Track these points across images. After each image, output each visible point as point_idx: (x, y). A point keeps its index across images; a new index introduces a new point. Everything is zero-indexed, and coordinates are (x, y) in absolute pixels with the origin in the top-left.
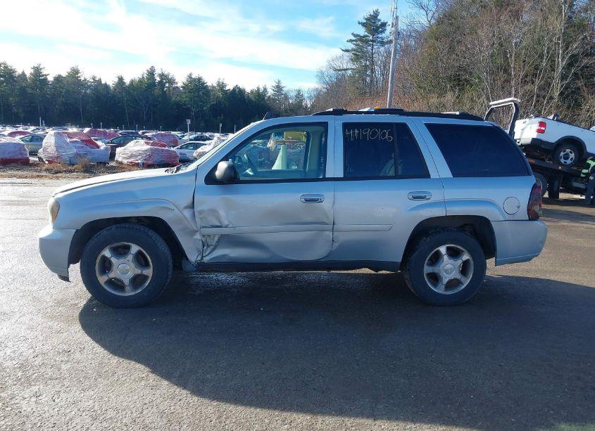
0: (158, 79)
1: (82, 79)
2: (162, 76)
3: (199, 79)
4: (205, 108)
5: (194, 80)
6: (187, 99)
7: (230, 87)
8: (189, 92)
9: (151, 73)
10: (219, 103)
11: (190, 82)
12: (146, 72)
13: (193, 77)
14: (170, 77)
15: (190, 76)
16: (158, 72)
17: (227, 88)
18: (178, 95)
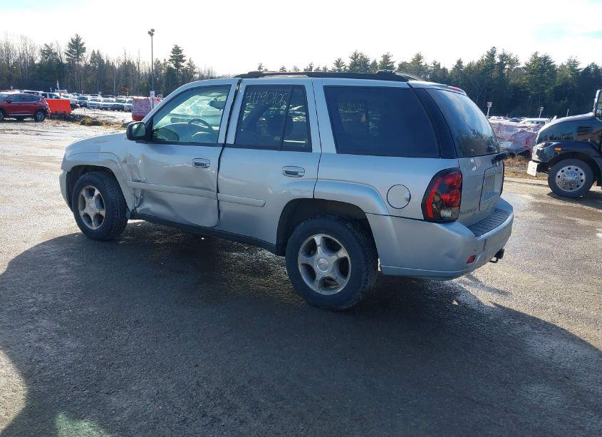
0: (498, 60)
1: (423, 64)
2: (503, 57)
3: (546, 59)
4: (546, 91)
5: (540, 59)
6: (527, 81)
7: (582, 66)
8: (531, 73)
9: (491, 55)
10: (566, 84)
11: (534, 62)
12: (486, 54)
13: (539, 56)
14: (512, 58)
15: (535, 56)
16: (499, 52)
17: (579, 67)
18: (517, 77)
